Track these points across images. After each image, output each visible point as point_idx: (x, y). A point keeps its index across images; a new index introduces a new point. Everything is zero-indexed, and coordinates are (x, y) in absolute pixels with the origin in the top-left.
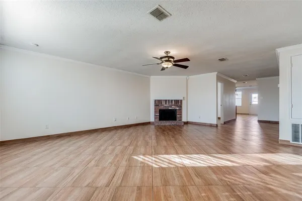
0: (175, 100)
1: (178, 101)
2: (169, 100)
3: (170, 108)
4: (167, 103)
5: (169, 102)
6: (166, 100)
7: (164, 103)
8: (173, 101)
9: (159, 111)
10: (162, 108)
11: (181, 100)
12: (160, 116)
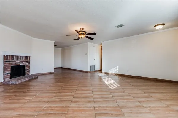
0: (25, 57)
1: (28, 57)
2: (20, 56)
3: (21, 64)
4: (19, 60)
5: (20, 59)
6: (18, 57)
7: (15, 59)
8: (24, 57)
9: (11, 68)
10: (14, 64)
11: (29, 57)
12: (11, 73)
